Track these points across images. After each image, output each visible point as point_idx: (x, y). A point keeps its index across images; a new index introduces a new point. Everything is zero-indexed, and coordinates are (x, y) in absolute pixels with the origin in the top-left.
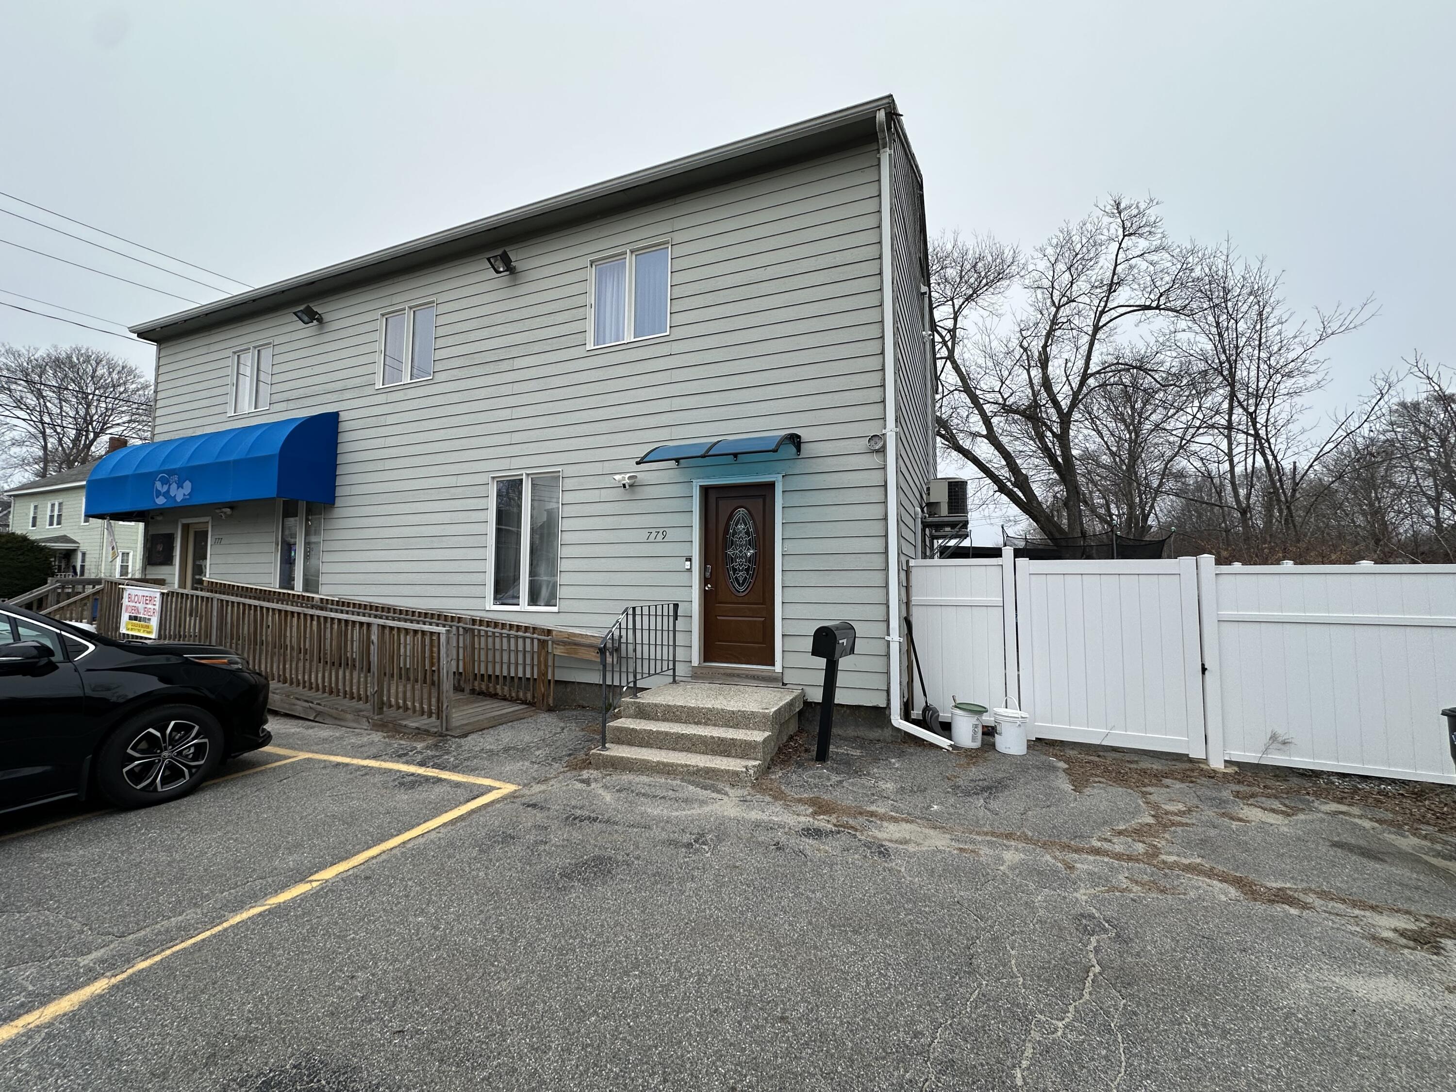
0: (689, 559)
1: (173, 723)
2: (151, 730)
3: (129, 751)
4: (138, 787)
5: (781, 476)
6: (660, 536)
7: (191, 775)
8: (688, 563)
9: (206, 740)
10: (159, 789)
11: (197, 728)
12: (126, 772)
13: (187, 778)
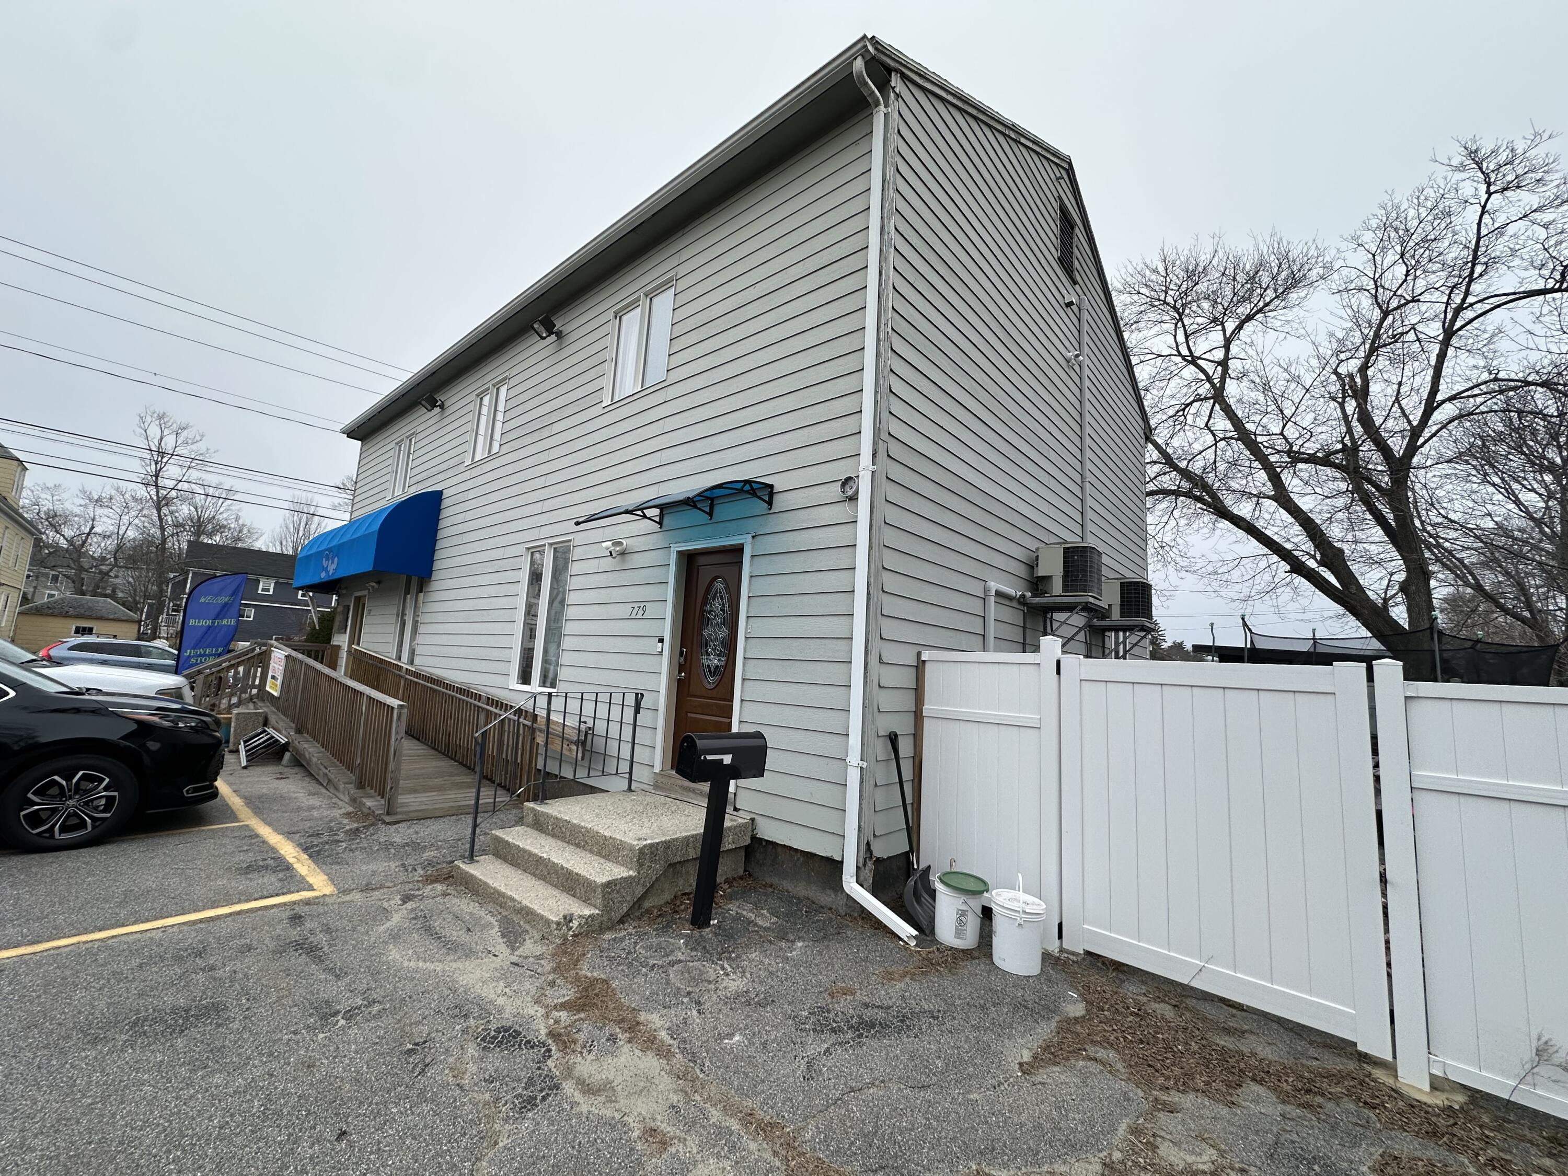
0: (661, 641)
1: (81, 773)
2: (56, 778)
3: (30, 795)
4: (35, 832)
5: (749, 536)
6: (641, 612)
7: (94, 827)
8: (660, 644)
9: (116, 794)
10: (57, 835)
11: (107, 780)
12: (24, 816)
13: (90, 829)
